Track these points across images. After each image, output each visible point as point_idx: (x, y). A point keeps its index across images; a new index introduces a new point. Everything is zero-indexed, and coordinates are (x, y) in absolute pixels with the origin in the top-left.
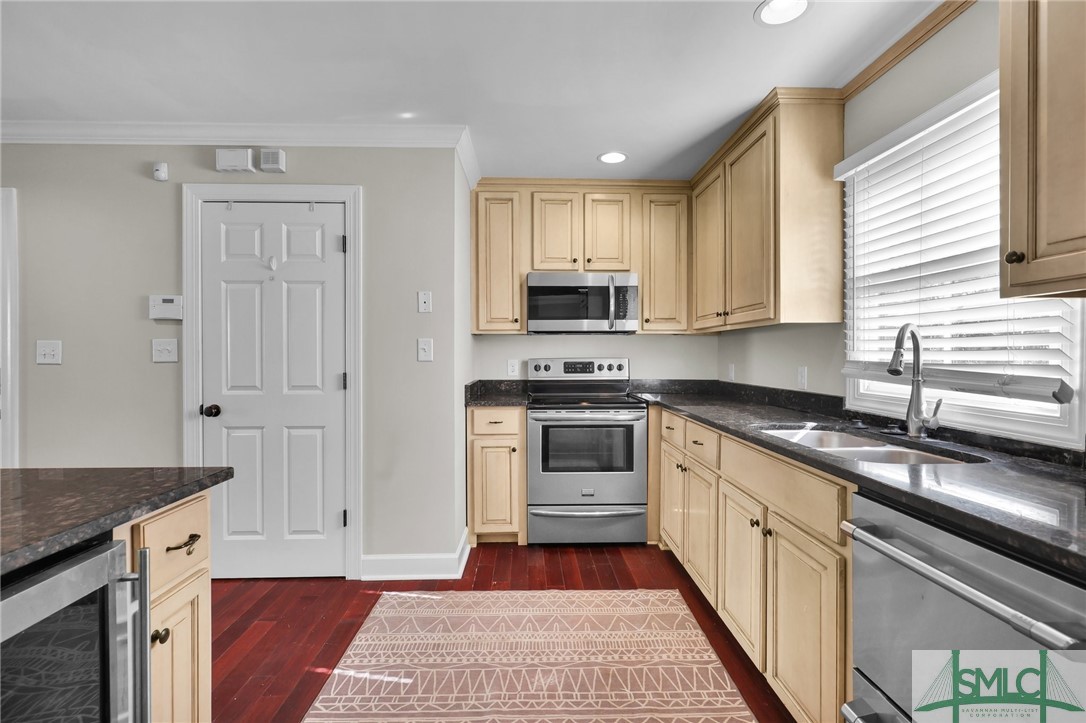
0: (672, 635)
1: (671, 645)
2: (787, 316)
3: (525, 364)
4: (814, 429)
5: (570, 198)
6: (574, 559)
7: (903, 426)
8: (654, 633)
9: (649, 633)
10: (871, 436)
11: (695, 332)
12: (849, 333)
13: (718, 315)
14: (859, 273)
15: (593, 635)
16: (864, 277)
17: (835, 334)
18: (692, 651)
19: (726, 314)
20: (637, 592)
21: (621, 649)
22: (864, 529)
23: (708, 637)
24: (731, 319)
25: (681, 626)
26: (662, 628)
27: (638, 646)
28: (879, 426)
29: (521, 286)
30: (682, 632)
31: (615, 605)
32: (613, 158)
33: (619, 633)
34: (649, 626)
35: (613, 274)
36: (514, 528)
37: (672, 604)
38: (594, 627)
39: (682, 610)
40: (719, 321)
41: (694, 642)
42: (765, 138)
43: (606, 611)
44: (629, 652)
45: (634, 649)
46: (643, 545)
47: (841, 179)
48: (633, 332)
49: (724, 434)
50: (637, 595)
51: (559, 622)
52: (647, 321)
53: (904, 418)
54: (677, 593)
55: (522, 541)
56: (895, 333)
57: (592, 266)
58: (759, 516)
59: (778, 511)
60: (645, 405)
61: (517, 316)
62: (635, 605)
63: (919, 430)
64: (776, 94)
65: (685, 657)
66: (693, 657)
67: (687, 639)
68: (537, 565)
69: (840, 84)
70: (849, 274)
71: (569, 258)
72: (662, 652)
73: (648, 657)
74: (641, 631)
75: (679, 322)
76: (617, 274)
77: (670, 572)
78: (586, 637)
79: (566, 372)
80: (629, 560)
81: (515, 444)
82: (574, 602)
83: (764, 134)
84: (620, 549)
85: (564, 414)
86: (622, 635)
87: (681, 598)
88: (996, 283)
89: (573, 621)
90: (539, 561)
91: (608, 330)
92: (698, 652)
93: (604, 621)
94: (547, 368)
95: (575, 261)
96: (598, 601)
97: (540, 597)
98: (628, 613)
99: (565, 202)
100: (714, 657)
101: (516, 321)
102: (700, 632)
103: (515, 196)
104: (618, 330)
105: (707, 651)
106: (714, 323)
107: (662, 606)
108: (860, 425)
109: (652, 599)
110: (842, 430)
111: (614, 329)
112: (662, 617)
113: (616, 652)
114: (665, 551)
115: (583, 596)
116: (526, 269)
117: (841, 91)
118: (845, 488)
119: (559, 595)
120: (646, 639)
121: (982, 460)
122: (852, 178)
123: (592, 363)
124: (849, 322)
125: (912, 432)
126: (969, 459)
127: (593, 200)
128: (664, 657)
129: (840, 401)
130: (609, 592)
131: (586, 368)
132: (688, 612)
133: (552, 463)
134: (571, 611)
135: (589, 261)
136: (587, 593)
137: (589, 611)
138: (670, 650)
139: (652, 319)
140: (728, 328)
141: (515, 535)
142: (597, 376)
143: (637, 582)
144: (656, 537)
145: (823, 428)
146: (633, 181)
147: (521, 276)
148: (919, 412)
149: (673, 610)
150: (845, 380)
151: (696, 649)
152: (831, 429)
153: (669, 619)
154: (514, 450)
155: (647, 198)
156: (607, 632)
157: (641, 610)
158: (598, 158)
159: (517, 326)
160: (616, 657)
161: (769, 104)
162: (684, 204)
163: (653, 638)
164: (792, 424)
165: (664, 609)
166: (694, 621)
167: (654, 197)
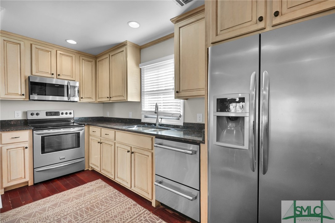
0: (103, 191)
1: (104, 193)
2: (129, 99)
3: (26, 113)
4: (136, 127)
5: (51, 50)
6: (59, 183)
7: (155, 124)
8: (98, 192)
9: (96, 193)
10: (149, 127)
11: (98, 102)
12: (143, 104)
13: (108, 98)
14: (145, 90)
15: (78, 201)
16: (146, 91)
17: (139, 104)
18: (110, 192)
19: (110, 98)
20: (88, 184)
21: (89, 200)
22: (158, 144)
23: (113, 187)
24: (111, 99)
25: (105, 187)
26: (99, 190)
27: (94, 197)
28: (150, 125)
29: (25, 81)
30: (106, 189)
31: (82, 190)
32: (72, 42)
33: (87, 197)
34: (95, 191)
35: (69, 81)
36: (27, 179)
37: (100, 183)
38: (77, 199)
39: (104, 183)
40: (108, 99)
41: (110, 190)
42: (123, 52)
43: (79, 193)
44: (92, 200)
45: (93, 199)
46: (83, 171)
47: (141, 67)
48: (77, 102)
49: (116, 130)
50: (88, 185)
51: (62, 203)
52: (82, 98)
53: (155, 123)
54: (100, 180)
55: (31, 184)
56: (155, 104)
57: (60, 77)
58: (129, 150)
59: (134, 147)
60: (83, 125)
61: (24, 92)
62: (88, 188)
63: (158, 125)
64: (127, 42)
65: (109, 194)
66: (111, 193)
67: (108, 189)
68: (43, 189)
69: (140, 45)
70: (143, 90)
71: (50, 73)
72: (102, 196)
73: (98, 199)
74: (93, 193)
75: (93, 99)
76: (71, 81)
77: (95, 175)
78: (75, 203)
79: (47, 115)
80: (80, 176)
81: (27, 145)
82: (66, 195)
83: (123, 51)
84: (76, 174)
85: (52, 131)
86: (88, 196)
87: (102, 181)
88: (174, 95)
89: (68, 200)
90: (43, 188)
91: (68, 100)
92: (112, 191)
93: (80, 196)
94: (37, 114)
95: (53, 74)
96: (75, 191)
97: (50, 199)
98: (87, 190)
99: (48, 51)
100: (116, 191)
101: (23, 95)
102: (111, 187)
103: (22, 43)
104: (71, 100)
105: (114, 190)
106: (105, 100)
107: (97, 185)
108: (146, 125)
109: (93, 184)
110: (143, 127)
111: (70, 100)
112: (98, 187)
113: (88, 202)
114: (91, 170)
115: (68, 192)
116: (28, 74)
117: (141, 46)
118: (152, 138)
119: (58, 195)
120: (96, 194)
121: (170, 129)
122: (144, 68)
123: (59, 112)
124: (143, 102)
125: (157, 125)
126: (167, 129)
127: (60, 54)
128: (103, 196)
129: (140, 120)
130: (77, 187)
131: (56, 114)
132: (105, 183)
133: (46, 150)
134: (66, 198)
135: (59, 75)
136: (70, 191)
137: (74, 195)
138: (104, 194)
139: (83, 97)
140: (111, 101)
141: (28, 182)
142: (61, 116)
143: (86, 181)
144: (87, 167)
145: (138, 127)
146: (76, 51)
147: (25, 77)
148: (158, 121)
149: (101, 184)
150: (141, 115)
151: (111, 191)
152: (140, 127)
153: (100, 187)
154: (26, 148)
155: (81, 58)
156: (82, 198)
157: (91, 188)
158: (66, 40)
159: (24, 97)
160: (89, 203)
161: (125, 44)
162: (94, 63)
163: (98, 194)
164: (131, 126)
165: (98, 185)
166: (108, 185)
167: (84, 58)
